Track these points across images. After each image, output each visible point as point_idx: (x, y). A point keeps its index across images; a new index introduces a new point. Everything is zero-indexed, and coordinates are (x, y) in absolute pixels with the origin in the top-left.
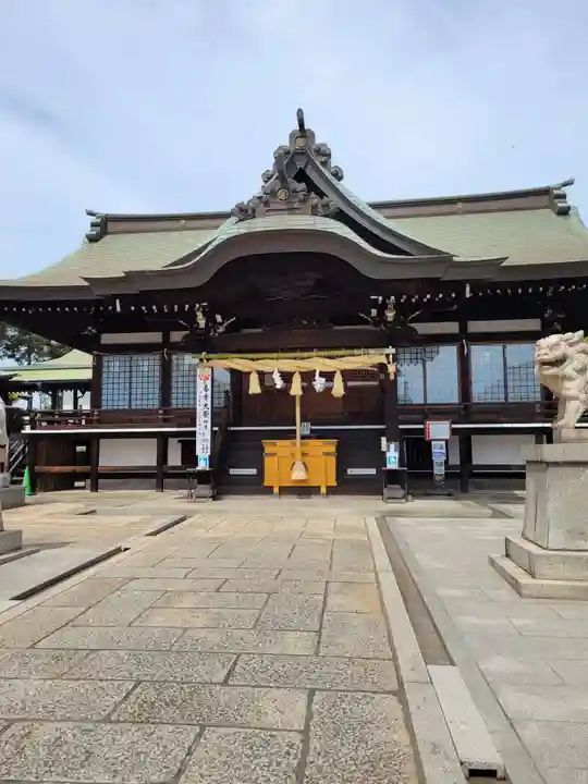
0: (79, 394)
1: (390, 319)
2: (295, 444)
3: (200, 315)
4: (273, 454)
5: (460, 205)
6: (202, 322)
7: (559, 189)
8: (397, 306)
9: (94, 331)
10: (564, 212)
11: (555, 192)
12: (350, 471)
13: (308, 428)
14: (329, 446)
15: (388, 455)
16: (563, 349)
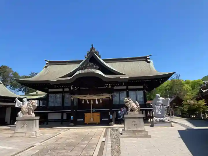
0: (40, 101)
1: (110, 88)
2: (91, 114)
4: (86, 116)
5: (128, 60)
6: (72, 88)
8: (111, 85)
9: (47, 89)
10: (149, 62)
11: (148, 57)
12: (103, 119)
13: (94, 110)
14: (98, 114)
15: (110, 116)
16: (127, 100)
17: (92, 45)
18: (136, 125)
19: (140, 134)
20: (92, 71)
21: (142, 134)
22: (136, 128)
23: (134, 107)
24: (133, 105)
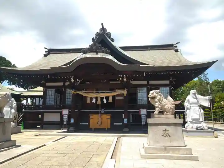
0: (40, 99)
1: (125, 81)
2: (99, 116)
3: (72, 79)
5: (149, 48)
6: (72, 80)
7: (176, 44)
8: (127, 77)
9: (44, 82)
10: (177, 51)
11: (175, 45)
12: (115, 124)
13: (103, 111)
14: (108, 116)
15: (124, 119)
16: (155, 94)
17: (102, 24)
18: (169, 136)
20: (100, 55)
21: (181, 152)
22: (170, 142)
23: (166, 105)
24: (164, 102)
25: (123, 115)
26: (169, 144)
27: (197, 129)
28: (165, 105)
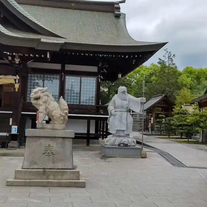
1: (17, 63)
5: (73, 5)
7: (118, 4)
8: (20, 57)
10: (118, 16)
15: (13, 127)
16: (39, 94)
18: (53, 155)
19: (60, 177)
21: (64, 177)
22: (53, 163)
23: (55, 111)
24: (53, 106)
25: (11, 119)
26: (51, 165)
27: (119, 146)
28: (53, 111)
